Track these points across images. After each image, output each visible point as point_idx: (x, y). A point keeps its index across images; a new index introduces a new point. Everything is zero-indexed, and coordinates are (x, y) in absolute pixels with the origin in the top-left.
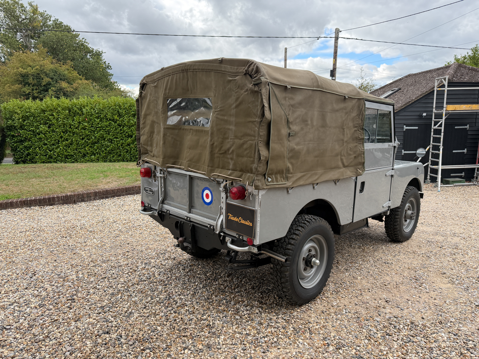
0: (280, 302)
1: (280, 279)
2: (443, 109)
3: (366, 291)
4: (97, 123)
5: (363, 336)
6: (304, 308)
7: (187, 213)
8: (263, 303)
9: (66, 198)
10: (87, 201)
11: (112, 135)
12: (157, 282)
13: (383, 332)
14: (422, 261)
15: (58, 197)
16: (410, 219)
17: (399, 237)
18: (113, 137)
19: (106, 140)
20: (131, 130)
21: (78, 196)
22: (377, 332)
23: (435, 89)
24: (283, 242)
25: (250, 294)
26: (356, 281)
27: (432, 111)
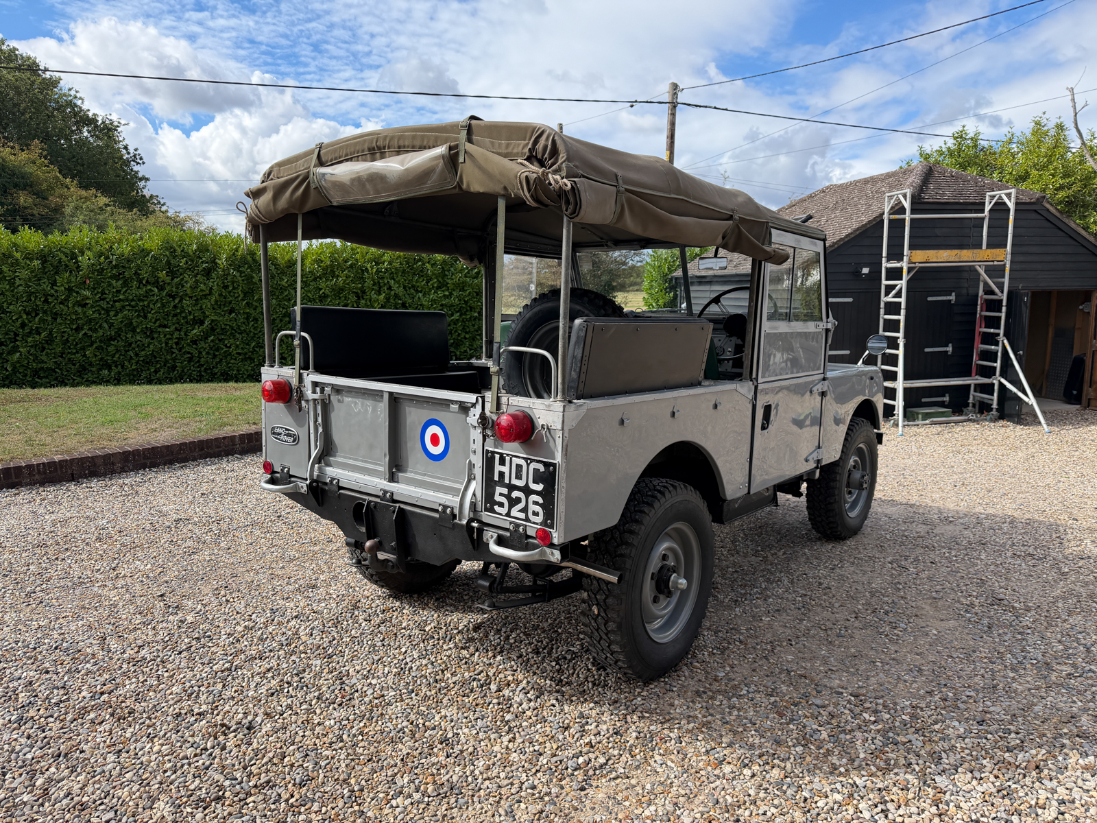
0: (602, 678)
1: (605, 625)
3: (785, 644)
4: (115, 290)
5: (792, 739)
6: (655, 688)
7: (385, 482)
8: (564, 683)
9: (50, 467)
10: (105, 475)
11: (153, 320)
12: (309, 651)
13: (832, 726)
14: (891, 576)
15: (29, 467)
16: (859, 489)
17: (839, 529)
18: (155, 323)
19: (138, 331)
20: (201, 307)
21: (82, 464)
22: (819, 728)
23: (886, 216)
24: (610, 540)
25: (532, 666)
26: (760, 624)
27: (881, 263)
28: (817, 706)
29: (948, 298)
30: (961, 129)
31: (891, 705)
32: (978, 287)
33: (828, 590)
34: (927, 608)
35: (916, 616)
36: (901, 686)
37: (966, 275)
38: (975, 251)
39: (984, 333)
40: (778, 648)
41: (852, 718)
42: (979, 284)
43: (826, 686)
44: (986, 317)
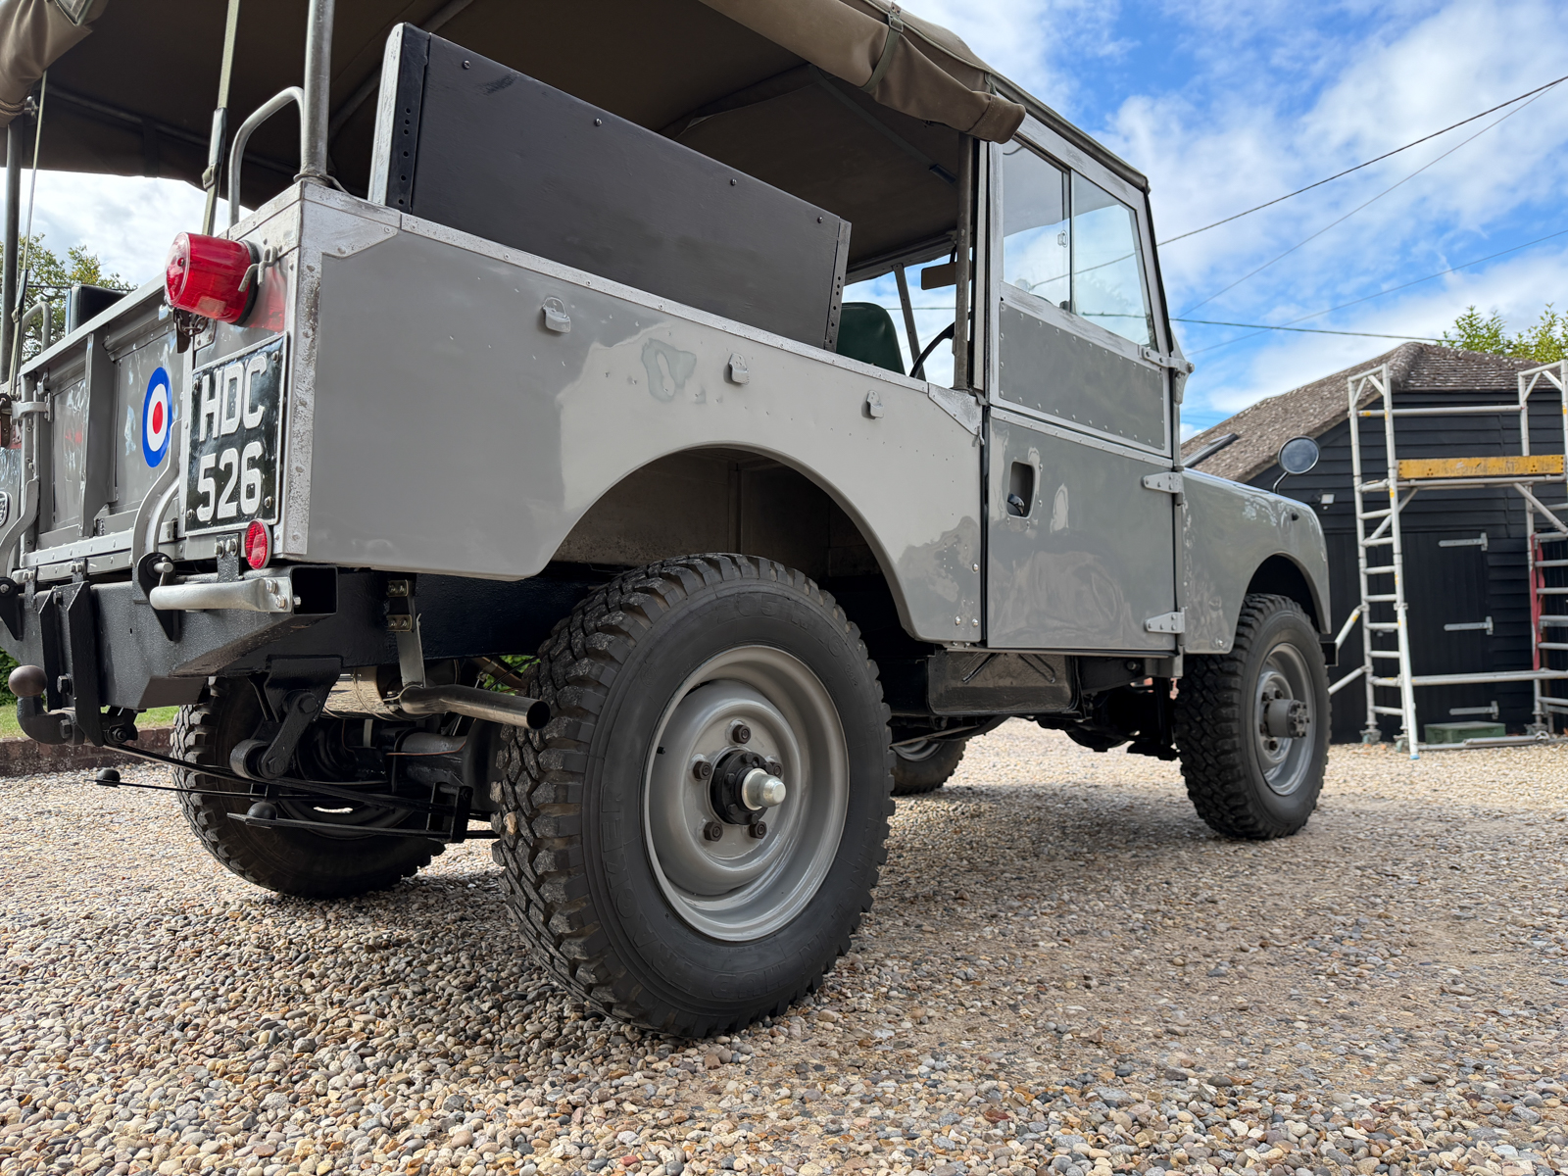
2: (1387, 477)
16: (1291, 736)
23: (1352, 414)
27: (1353, 488)
28: (1105, 1102)
29: (1475, 542)
30: (1469, 313)
31: (1320, 1106)
32: (1525, 524)
33: (1211, 905)
34: (1438, 933)
35: (1411, 944)
36: (1354, 1067)
37: (1501, 505)
38: (1511, 459)
39: (1546, 596)
40: (1053, 992)
41: (1197, 1129)
42: (1525, 519)
43: (1148, 1063)
44: (1545, 569)
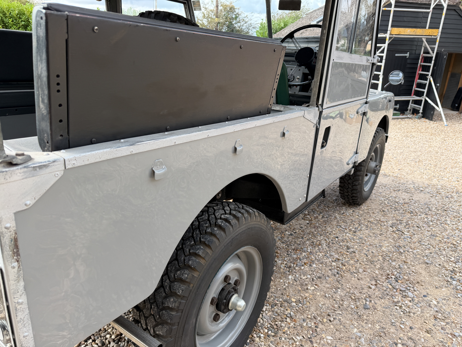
2: (386, 33)
16: (371, 174)
29: (405, 55)
32: (421, 50)
38: (423, 30)
39: (421, 74)
44: (423, 65)
